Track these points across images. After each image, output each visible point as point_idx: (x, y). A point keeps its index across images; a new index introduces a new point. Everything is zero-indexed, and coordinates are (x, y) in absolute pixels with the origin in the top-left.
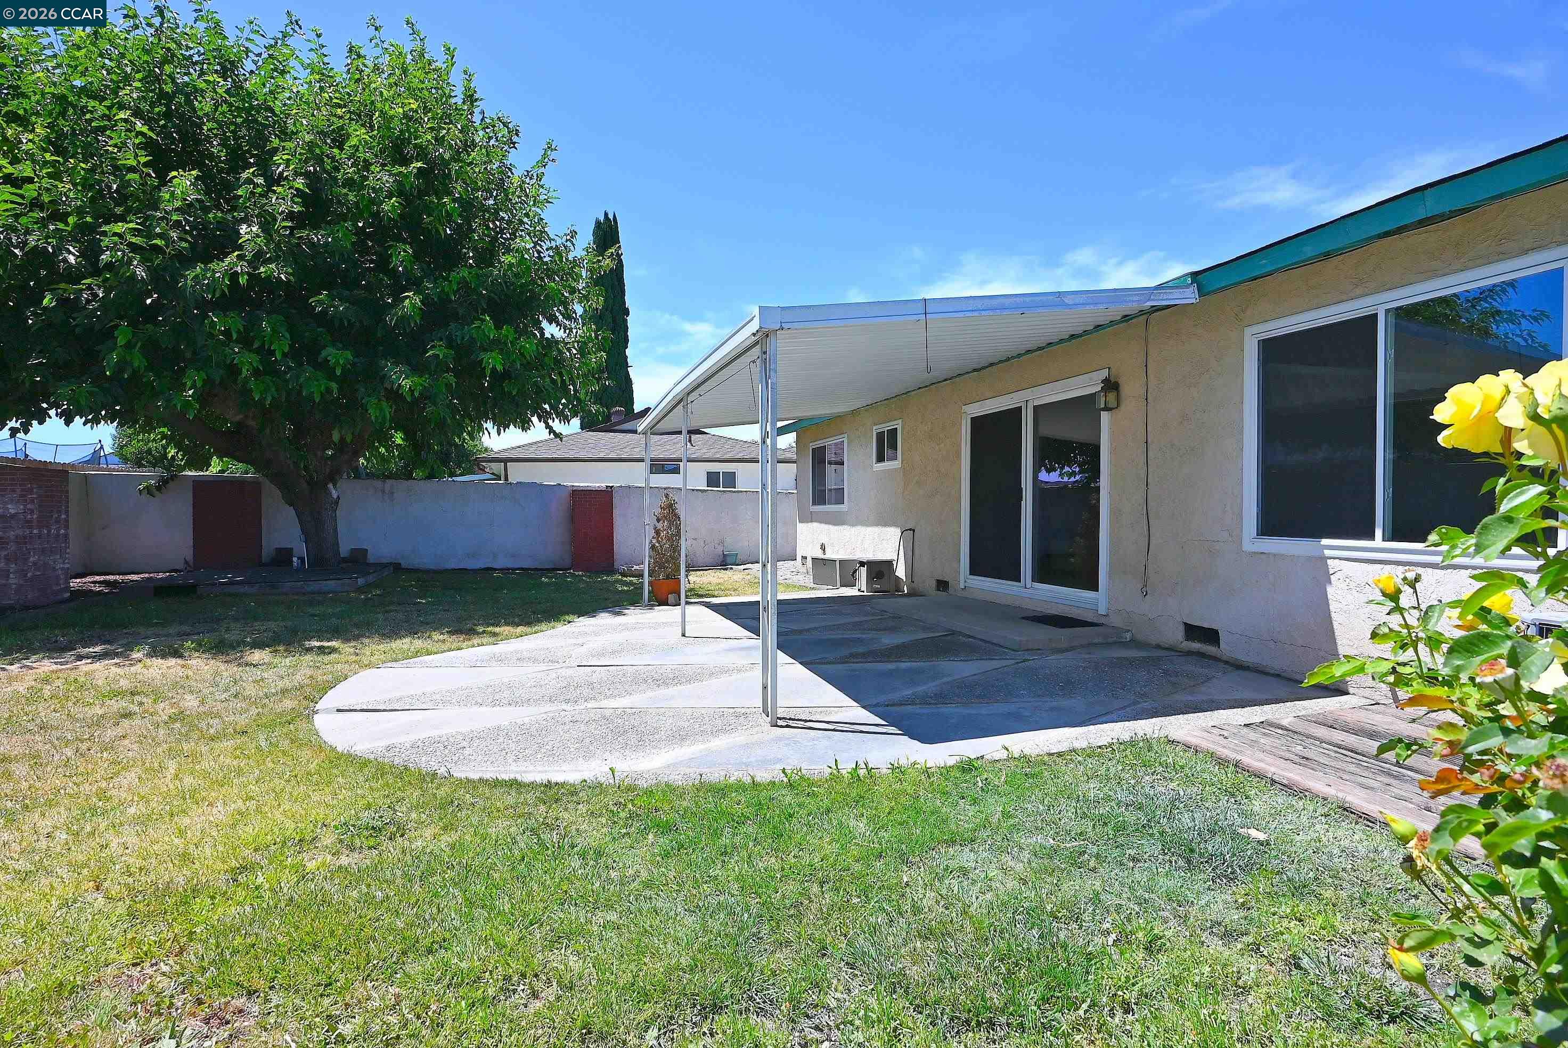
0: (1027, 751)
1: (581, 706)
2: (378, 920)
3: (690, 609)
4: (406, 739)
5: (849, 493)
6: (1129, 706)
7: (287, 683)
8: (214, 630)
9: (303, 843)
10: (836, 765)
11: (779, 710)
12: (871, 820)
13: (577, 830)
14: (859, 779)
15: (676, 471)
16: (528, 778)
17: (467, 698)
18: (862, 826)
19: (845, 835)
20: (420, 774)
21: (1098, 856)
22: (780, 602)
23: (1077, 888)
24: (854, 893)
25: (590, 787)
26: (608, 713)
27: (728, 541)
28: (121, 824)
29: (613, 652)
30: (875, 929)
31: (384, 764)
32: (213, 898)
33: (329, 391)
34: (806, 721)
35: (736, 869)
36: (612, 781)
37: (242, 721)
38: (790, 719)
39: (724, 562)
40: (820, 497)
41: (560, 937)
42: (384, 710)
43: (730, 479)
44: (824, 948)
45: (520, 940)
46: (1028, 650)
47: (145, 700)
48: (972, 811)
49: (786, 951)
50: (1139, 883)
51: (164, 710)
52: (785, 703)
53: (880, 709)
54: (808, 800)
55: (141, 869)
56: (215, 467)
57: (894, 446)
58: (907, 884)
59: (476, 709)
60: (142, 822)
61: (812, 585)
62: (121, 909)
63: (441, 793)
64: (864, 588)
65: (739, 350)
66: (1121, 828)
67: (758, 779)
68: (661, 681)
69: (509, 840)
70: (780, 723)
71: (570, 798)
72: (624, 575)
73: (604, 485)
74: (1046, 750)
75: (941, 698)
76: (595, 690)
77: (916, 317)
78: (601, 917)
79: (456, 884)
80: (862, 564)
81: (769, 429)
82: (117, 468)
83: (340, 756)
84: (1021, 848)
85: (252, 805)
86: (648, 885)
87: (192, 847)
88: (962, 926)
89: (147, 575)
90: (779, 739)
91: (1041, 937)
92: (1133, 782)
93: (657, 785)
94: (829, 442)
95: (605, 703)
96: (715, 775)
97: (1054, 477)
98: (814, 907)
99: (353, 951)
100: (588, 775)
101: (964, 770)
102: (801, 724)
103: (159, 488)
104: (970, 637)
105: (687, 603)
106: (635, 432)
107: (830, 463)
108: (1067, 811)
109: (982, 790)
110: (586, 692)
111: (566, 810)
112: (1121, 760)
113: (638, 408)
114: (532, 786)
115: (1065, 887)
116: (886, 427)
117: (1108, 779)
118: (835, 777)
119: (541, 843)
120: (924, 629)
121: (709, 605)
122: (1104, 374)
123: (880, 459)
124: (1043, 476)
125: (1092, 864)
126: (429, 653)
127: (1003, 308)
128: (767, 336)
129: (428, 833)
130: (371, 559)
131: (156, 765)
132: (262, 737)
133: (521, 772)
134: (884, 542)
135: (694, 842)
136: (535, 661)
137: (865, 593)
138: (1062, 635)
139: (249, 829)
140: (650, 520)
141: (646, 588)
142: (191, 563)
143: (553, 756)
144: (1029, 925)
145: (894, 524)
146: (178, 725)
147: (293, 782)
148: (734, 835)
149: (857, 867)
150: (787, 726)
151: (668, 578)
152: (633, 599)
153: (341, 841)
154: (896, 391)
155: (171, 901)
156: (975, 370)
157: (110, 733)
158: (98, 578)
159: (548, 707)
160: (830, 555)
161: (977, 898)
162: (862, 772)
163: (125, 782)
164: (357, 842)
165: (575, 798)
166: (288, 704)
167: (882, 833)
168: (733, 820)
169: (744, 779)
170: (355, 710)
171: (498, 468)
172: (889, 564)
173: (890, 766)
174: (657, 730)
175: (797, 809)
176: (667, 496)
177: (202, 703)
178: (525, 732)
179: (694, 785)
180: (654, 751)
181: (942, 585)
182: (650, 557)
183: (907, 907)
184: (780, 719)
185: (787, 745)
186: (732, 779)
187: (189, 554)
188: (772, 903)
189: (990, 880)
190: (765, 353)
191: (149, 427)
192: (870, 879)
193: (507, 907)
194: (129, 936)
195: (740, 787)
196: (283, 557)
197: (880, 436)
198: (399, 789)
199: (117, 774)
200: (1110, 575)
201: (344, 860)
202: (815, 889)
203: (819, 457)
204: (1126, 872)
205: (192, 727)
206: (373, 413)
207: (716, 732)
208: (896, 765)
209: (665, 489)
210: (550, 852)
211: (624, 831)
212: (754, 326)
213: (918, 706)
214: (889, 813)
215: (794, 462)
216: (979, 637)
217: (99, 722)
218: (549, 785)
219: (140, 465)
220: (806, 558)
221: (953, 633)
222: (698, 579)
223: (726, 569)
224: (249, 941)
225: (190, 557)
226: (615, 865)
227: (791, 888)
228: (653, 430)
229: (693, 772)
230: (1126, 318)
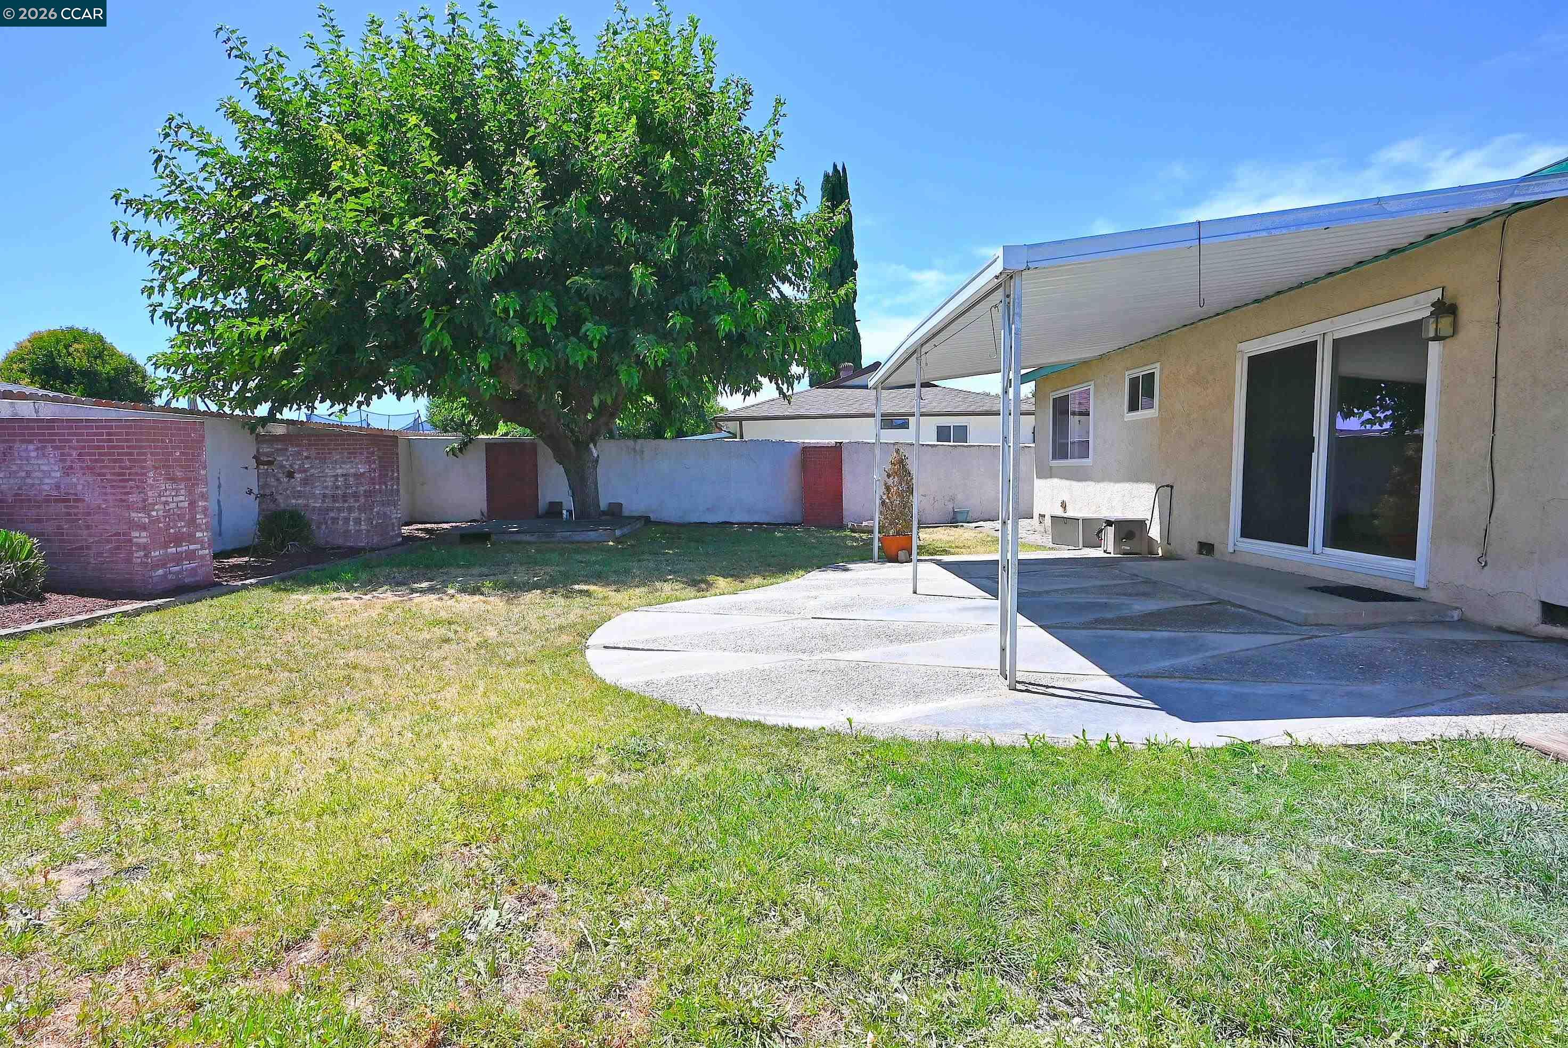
0: (1316, 740)
1: (817, 657)
2: (647, 835)
3: (921, 566)
4: (661, 677)
5: (1094, 446)
6: (1457, 697)
7: (562, 621)
8: (505, 572)
9: (585, 761)
10: (1084, 735)
11: (1018, 674)
12: (1122, 796)
13: (817, 774)
14: (1110, 752)
15: (905, 425)
16: (770, 721)
17: (712, 642)
18: (1113, 802)
19: (1092, 810)
20: (675, 709)
21: (1412, 869)
22: (1021, 562)
23: (1385, 901)
24: (1106, 871)
25: (828, 735)
26: (842, 665)
27: (960, 497)
28: (448, 730)
29: (846, 606)
30: (1131, 912)
31: (645, 697)
32: (518, 798)
33: (590, 358)
34: (1047, 687)
35: (977, 829)
36: (849, 731)
37: (531, 651)
38: (1030, 684)
39: (954, 520)
40: (1060, 451)
41: (805, 873)
42: (643, 650)
43: (962, 433)
44: (1074, 922)
45: (769, 870)
46: (1316, 625)
47: (458, 629)
48: (1245, 799)
49: (1032, 919)
50: (1472, 907)
51: (473, 638)
52: (1025, 668)
53: (1133, 680)
54: (1052, 769)
55: (465, 768)
56: (502, 428)
57: (1150, 394)
58: (1167, 869)
59: (719, 653)
60: (463, 729)
61: (1051, 545)
62: (453, 799)
63: (694, 728)
64: (1111, 549)
65: (981, 294)
66: (1445, 840)
67: (997, 742)
68: (893, 637)
69: (756, 777)
70: (1019, 687)
71: (810, 743)
72: (853, 531)
73: (833, 441)
74: (1341, 740)
75: (1204, 672)
76: (830, 642)
77: (1188, 244)
78: (842, 860)
79: (711, 812)
80: (1109, 523)
81: (1011, 376)
82: (429, 433)
83: (608, 688)
84: (1308, 847)
85: (542, 723)
86: (888, 834)
87: (500, 754)
88: (1235, 922)
89: (454, 524)
90: (1017, 703)
91: (1337, 949)
92: (1462, 787)
93: (894, 738)
94: (1073, 391)
95: (839, 655)
96: (951, 735)
97: (1353, 424)
98: (1060, 878)
99: (629, 859)
100: (826, 724)
101: (1235, 754)
102: (1042, 689)
103: (461, 450)
104: (1241, 607)
105: (919, 560)
106: (866, 387)
107: (1074, 414)
108: (1370, 813)
109: (1258, 776)
110: (821, 643)
111: (806, 754)
112: (1446, 761)
113: (866, 363)
114: (774, 729)
115: (1367, 898)
116: (1140, 372)
117: (1428, 782)
118: (1083, 748)
119: (786, 784)
120: (1185, 596)
121: (940, 563)
122: (1436, 295)
123: (1133, 407)
124: (1341, 424)
125: (1405, 876)
126: (677, 600)
127: (1299, 225)
128: (1011, 277)
129: (685, 762)
130: (626, 513)
131: (470, 683)
132: (546, 666)
133: (765, 716)
134: (1136, 499)
135: (933, 798)
136: (773, 611)
137: (1112, 555)
138: (1364, 610)
139: (541, 744)
140: (878, 475)
141: (876, 544)
142: (485, 514)
143: (792, 700)
144: (1320, 934)
145: (1149, 481)
146: (483, 651)
147: (573, 707)
148: (974, 796)
149: (1110, 844)
150: (1027, 691)
151: (898, 534)
152: (864, 555)
153: (613, 762)
154: (1152, 330)
155: (488, 797)
156: (1256, 301)
157: (436, 654)
158: (420, 526)
159: (785, 656)
160: (1070, 513)
161: (1253, 895)
162: (1113, 746)
163: (448, 696)
164: (627, 765)
165: (815, 745)
166: (565, 639)
167: (1136, 812)
168: (972, 781)
169: (983, 741)
170: (618, 648)
171: (733, 426)
172: (1141, 525)
173: (1145, 742)
174: (891, 685)
175: (1040, 777)
176: (897, 451)
177: (500, 634)
178: (766, 678)
179: (930, 742)
180: (889, 705)
181: (1206, 548)
182: (881, 513)
183: (1168, 892)
184: (1019, 682)
185: (1026, 710)
186: (970, 739)
187: (484, 506)
188: (1016, 869)
189: (1270, 877)
190: (1008, 296)
191: (452, 398)
192: (1124, 859)
193: (757, 838)
194: (460, 821)
195: (979, 748)
196: (554, 510)
197: (1134, 383)
198: (658, 721)
199: (443, 688)
200: (1434, 540)
201: (617, 779)
202: (1063, 861)
203: (1061, 409)
204: (1453, 892)
205: (494, 654)
206: (623, 378)
207: (954, 690)
208: (1152, 741)
209: (894, 444)
210: (793, 792)
211: (862, 780)
212: (998, 268)
213: (1177, 680)
214: (1145, 792)
215: (1033, 414)
216: (1253, 607)
217: (426, 645)
218: (789, 729)
219: (446, 431)
220: (1044, 516)
221: (1220, 602)
222: (927, 536)
223: (956, 527)
224: (547, 838)
225: (485, 510)
226: (854, 811)
227: (1036, 857)
228: (884, 385)
229: (930, 730)
230: (1473, 222)
